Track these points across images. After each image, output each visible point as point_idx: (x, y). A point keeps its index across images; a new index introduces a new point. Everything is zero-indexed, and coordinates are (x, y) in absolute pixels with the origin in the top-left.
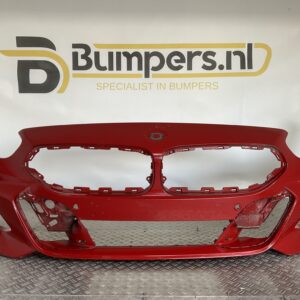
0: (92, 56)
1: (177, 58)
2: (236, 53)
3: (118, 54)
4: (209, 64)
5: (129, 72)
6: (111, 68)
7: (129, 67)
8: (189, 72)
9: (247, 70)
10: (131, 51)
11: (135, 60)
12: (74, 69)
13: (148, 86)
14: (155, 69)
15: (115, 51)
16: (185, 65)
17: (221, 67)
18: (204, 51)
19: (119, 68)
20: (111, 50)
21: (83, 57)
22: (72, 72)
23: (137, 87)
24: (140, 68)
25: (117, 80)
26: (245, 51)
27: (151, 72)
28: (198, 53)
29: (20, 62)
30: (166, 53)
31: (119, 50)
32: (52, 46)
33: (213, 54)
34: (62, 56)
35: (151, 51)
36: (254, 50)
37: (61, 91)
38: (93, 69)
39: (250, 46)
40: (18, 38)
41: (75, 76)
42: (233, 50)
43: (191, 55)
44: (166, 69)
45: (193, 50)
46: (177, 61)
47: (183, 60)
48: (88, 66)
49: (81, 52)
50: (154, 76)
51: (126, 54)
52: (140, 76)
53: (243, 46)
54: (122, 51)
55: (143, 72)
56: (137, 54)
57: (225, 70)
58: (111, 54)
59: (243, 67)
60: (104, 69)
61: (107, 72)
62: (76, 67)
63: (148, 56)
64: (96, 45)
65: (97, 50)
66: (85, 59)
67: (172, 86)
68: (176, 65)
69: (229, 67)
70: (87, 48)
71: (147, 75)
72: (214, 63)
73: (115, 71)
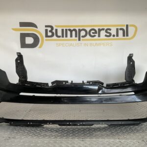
0: (54, 31)
1: (93, 31)
2: (121, 29)
3: (66, 30)
4: (108, 34)
5: (71, 38)
6: (63, 36)
7: (71, 36)
8: (99, 38)
9: (126, 37)
10: (72, 29)
13: (80, 45)
14: (83, 37)
15: (64, 29)
16: (97, 35)
17: (114, 36)
18: (106, 28)
19: (66, 36)
22: (45, 38)
23: (75, 45)
24: (76, 36)
26: (125, 28)
27: (81, 38)
28: (103, 29)
29: (21, 34)
30: (88, 29)
31: (66, 28)
32: (36, 26)
33: (110, 30)
35: (81, 28)
36: (129, 28)
37: (40, 47)
38: (55, 37)
39: (127, 26)
40: (20, 23)
41: (46, 40)
42: (119, 28)
43: (100, 30)
44: (88, 37)
45: (101, 28)
46: (93, 33)
47: (96, 33)
49: (49, 29)
50: (83, 40)
51: (70, 30)
52: (76, 40)
53: (124, 26)
54: (68, 28)
55: (77, 38)
56: (75, 30)
57: (116, 37)
58: (63, 30)
59: (124, 36)
61: (61, 38)
62: (47, 36)
63: (80, 31)
64: (56, 26)
65: (56, 28)
66: (51, 32)
68: (93, 35)
70: (52, 27)
71: (79, 40)
72: (110, 34)
73: (65, 38)
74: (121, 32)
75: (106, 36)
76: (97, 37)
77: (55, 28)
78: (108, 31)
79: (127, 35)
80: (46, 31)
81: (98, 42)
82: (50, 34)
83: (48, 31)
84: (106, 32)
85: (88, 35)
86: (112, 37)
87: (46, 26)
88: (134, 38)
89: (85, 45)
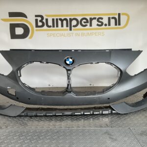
1: (85, 21)
2: (113, 18)
3: (57, 19)
4: (100, 24)
5: (62, 28)
7: (62, 26)
8: (91, 27)
9: (118, 26)
10: (63, 18)
11: (65, 22)
13: (71, 35)
14: (74, 26)
15: (55, 18)
19: (57, 26)
20: (53, 18)
21: (40, 21)
22: (35, 28)
23: (66, 35)
24: (67, 26)
25: (57, 32)
26: (117, 17)
27: (73, 28)
28: (95, 18)
31: (57, 18)
32: (26, 16)
33: (102, 19)
34: (30, 21)
35: (72, 18)
36: (121, 16)
37: (30, 38)
38: (45, 27)
39: (119, 15)
40: (9, 13)
41: (36, 30)
42: (111, 17)
43: (91, 19)
44: (79, 26)
45: (92, 17)
48: (43, 26)
49: (39, 19)
50: (74, 30)
52: (67, 30)
53: (116, 14)
55: (69, 28)
56: (66, 19)
59: (116, 25)
60: (50, 27)
61: (52, 28)
62: (37, 26)
63: (71, 20)
65: (47, 18)
66: (41, 22)
67: (83, 35)
70: (42, 17)
72: (102, 23)
74: (113, 21)
75: (98, 25)
77: (45, 18)
78: (100, 20)
79: (119, 24)
81: (89, 32)
82: (40, 24)
83: (39, 21)
84: (98, 21)
85: (79, 24)
87: (36, 16)
88: (127, 27)
89: (76, 35)
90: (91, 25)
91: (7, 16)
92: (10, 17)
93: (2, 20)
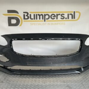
0: (29, 15)
1: (53, 16)
2: (70, 14)
3: (37, 15)
4: (63, 18)
6: (34, 19)
9: (73, 19)
10: (40, 14)
12: (24, 19)
13: (45, 24)
14: (47, 19)
15: (35, 14)
16: (56, 18)
17: (66, 18)
18: (61, 14)
19: (37, 19)
20: (34, 14)
22: (23, 20)
23: (42, 24)
24: (43, 19)
27: (46, 20)
30: (50, 14)
31: (37, 14)
33: (64, 14)
35: (46, 14)
42: (69, 13)
43: (57, 15)
44: (50, 19)
45: (58, 14)
46: (53, 17)
49: (26, 14)
51: (39, 15)
52: (43, 21)
54: (38, 14)
55: (44, 20)
57: (67, 19)
58: (34, 15)
59: (72, 18)
61: (33, 20)
64: (30, 12)
65: (30, 14)
67: (52, 24)
68: (53, 18)
69: (68, 18)
71: (45, 21)
72: (64, 17)
73: (36, 20)
74: (70, 16)
75: (61, 18)
76: (55, 19)
77: (29, 14)
79: (74, 18)
80: (24, 15)
82: (26, 17)
84: (61, 16)
86: (65, 19)
89: (48, 24)
90: (57, 19)
91: (6, 12)
92: (8, 13)
93: (3, 14)
